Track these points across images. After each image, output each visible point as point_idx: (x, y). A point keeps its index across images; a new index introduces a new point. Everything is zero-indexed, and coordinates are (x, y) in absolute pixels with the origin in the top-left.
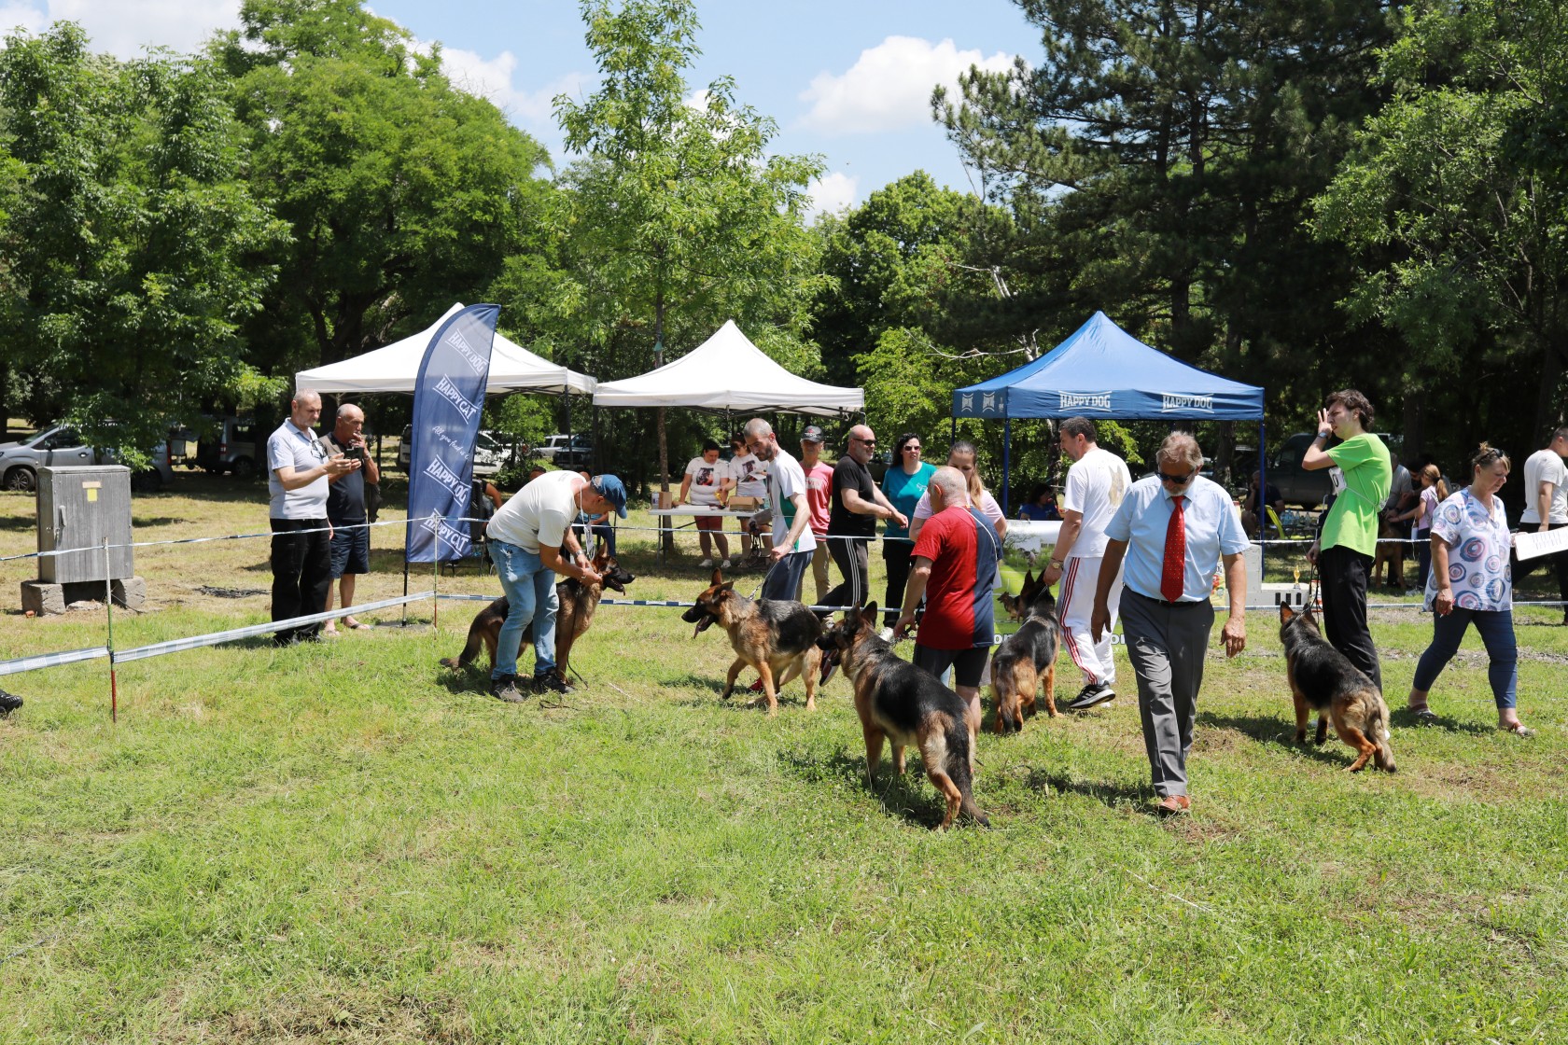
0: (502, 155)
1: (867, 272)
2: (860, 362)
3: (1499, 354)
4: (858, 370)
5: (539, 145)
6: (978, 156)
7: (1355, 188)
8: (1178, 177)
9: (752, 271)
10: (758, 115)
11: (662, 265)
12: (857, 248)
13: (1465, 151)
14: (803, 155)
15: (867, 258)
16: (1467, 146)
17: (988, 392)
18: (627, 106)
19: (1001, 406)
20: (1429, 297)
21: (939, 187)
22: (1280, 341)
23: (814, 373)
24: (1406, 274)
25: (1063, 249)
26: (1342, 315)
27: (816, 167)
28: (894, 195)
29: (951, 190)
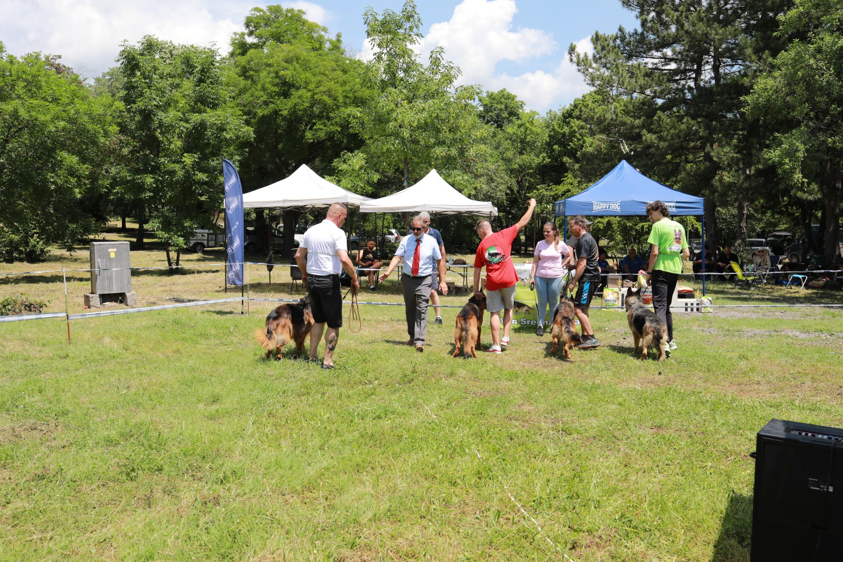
1: (572, 141)
6: (592, 80)
7: (764, 90)
10: (453, 66)
12: (567, 129)
15: (572, 134)
17: (562, 203)
19: (564, 209)
28: (587, 99)
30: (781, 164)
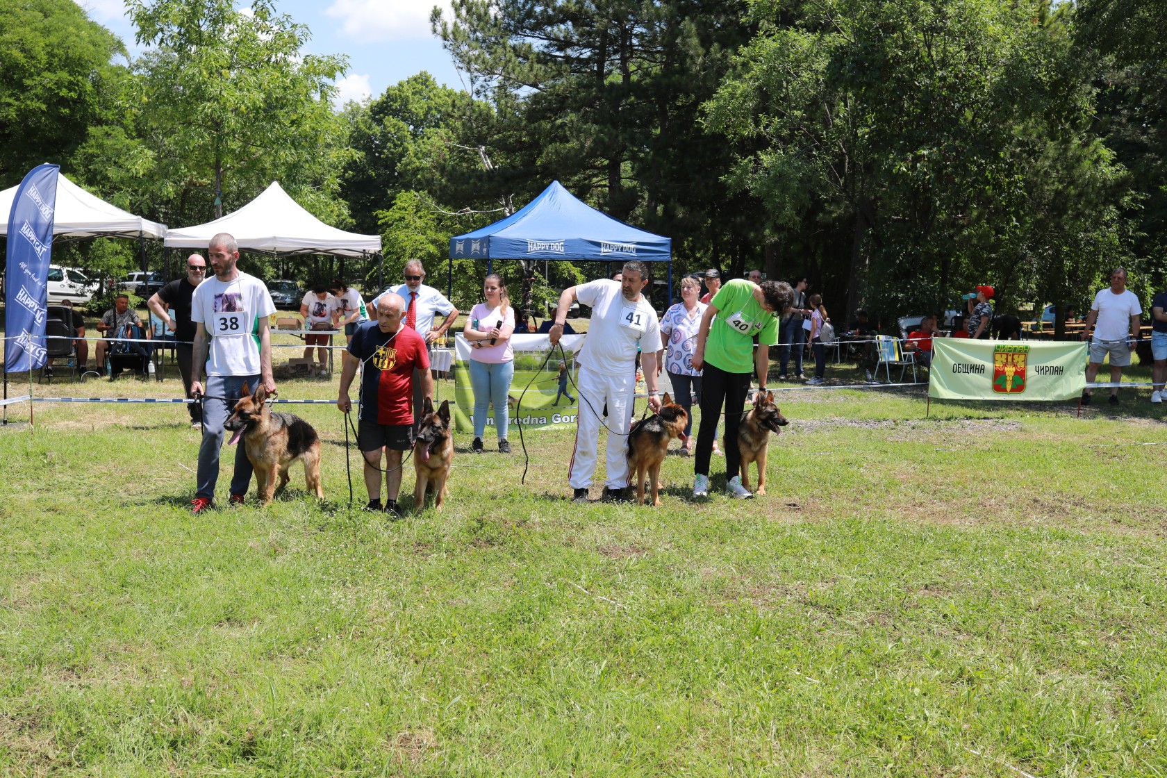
0: (84, 44)
1: (385, 148)
2: (381, 216)
3: (827, 217)
4: (379, 222)
5: (116, 36)
6: (467, 62)
7: (732, 96)
8: (612, 84)
9: (293, 143)
10: (295, 23)
11: (219, 137)
12: (377, 129)
13: (804, 74)
14: (331, 54)
15: (385, 137)
16: (806, 70)
17: (475, 240)
18: (186, 8)
19: (485, 250)
20: (780, 176)
21: (439, 85)
22: (683, 205)
23: (346, 225)
24: (766, 159)
25: (531, 134)
26: (724, 187)
27: (341, 65)
28: (405, 89)
29: (449, 88)
30: (769, 195)
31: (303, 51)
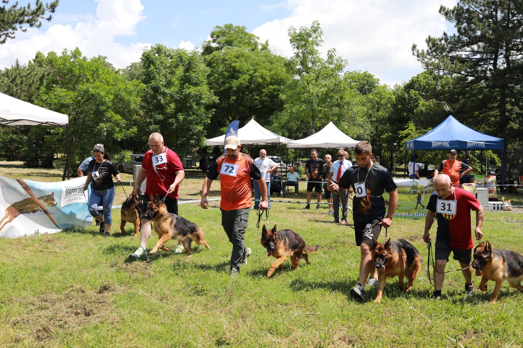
0: (283, 73)
2: (400, 133)
10: (343, 59)
12: (407, 95)
17: (411, 142)
19: (413, 146)
31: (345, 70)
